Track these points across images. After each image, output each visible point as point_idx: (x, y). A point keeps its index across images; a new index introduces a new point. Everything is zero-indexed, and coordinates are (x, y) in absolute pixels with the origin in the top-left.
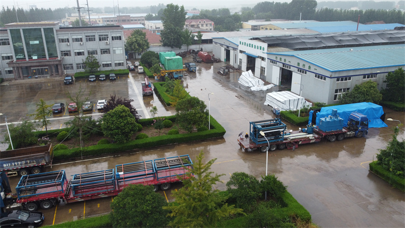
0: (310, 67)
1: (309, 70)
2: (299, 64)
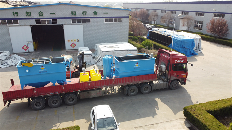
0: (95, 13)
1: (95, 16)
2: (73, 13)
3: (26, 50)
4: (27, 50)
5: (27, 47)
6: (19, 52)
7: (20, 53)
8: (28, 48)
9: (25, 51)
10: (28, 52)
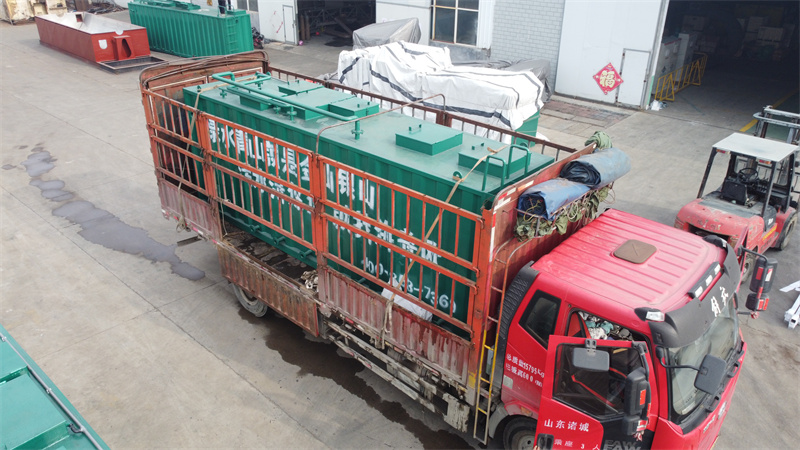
3: (606, 89)
4: (614, 91)
5: (618, 76)
6: (575, 94)
7: (577, 98)
8: (617, 85)
9: (599, 95)
10: (613, 101)
